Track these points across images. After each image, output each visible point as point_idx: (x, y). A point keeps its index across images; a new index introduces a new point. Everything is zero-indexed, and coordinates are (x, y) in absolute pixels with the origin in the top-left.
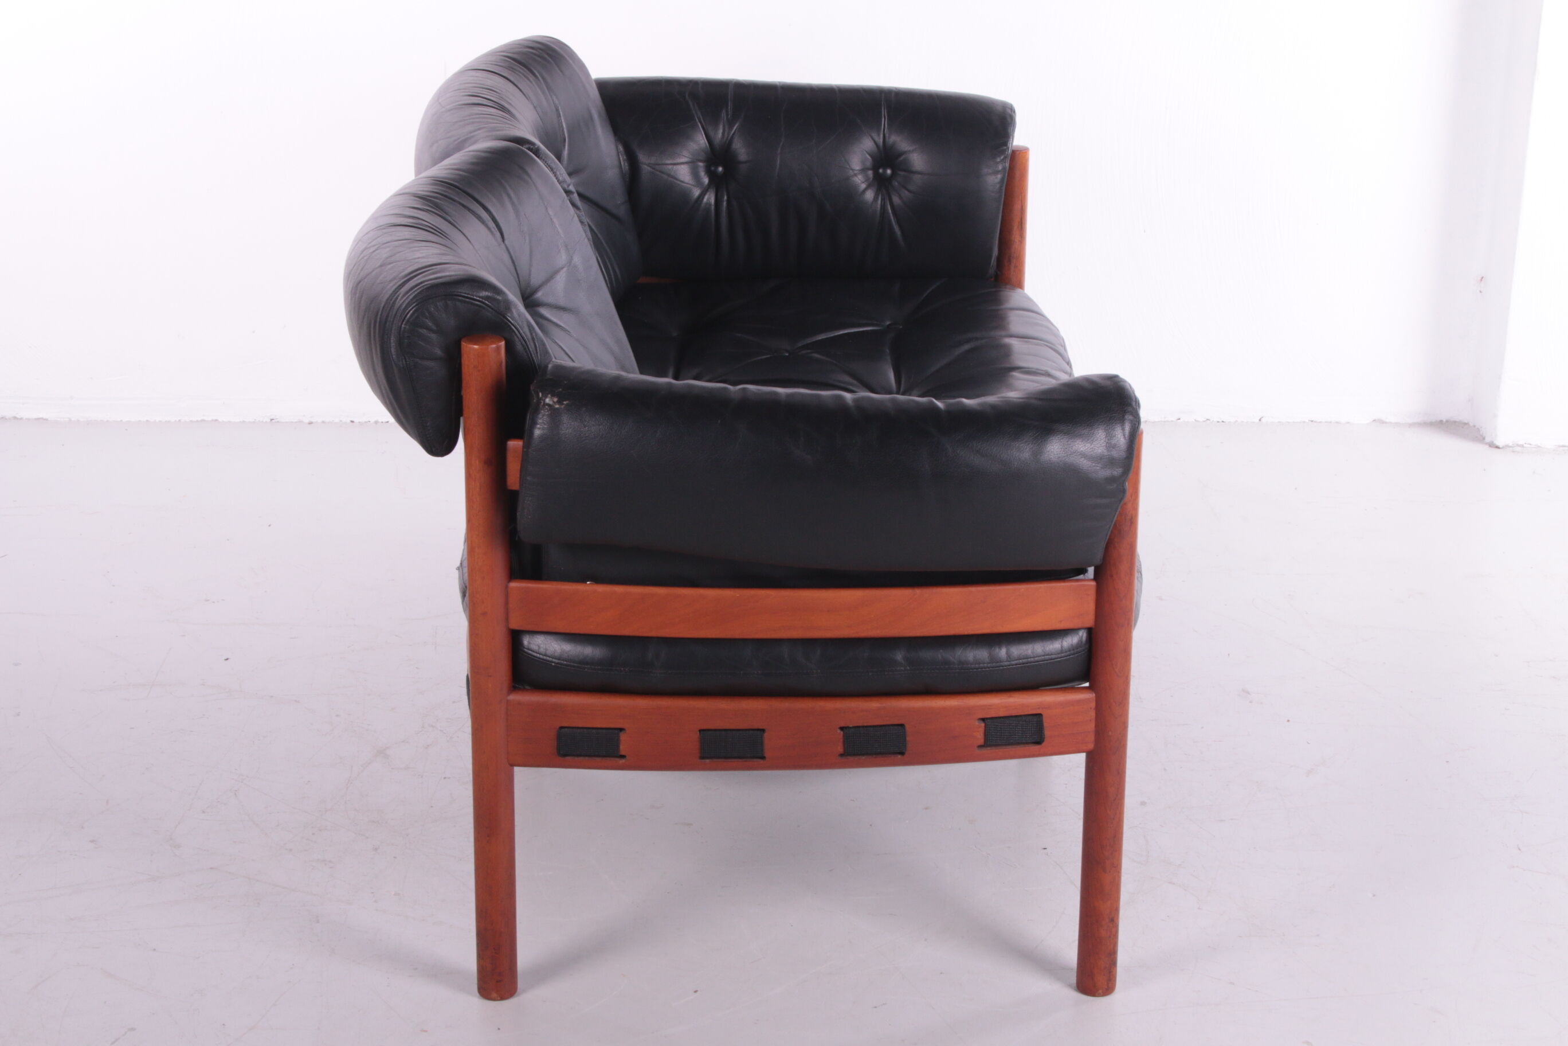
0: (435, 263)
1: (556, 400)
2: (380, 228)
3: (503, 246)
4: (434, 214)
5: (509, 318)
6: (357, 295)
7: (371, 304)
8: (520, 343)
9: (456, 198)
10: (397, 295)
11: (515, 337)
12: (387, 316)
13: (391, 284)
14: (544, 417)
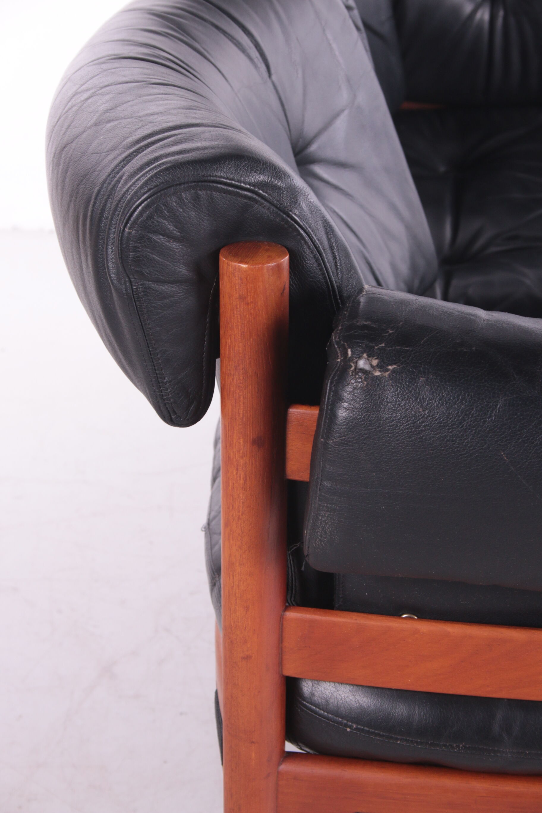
0: (178, 123)
1: (375, 362)
2: (98, 61)
3: (269, 84)
4: (179, 42)
5: (296, 217)
6: (61, 167)
7: (79, 184)
8: (311, 255)
9: (207, 17)
10: (118, 176)
11: (305, 247)
12: (103, 210)
13: (111, 157)
14: (356, 391)
